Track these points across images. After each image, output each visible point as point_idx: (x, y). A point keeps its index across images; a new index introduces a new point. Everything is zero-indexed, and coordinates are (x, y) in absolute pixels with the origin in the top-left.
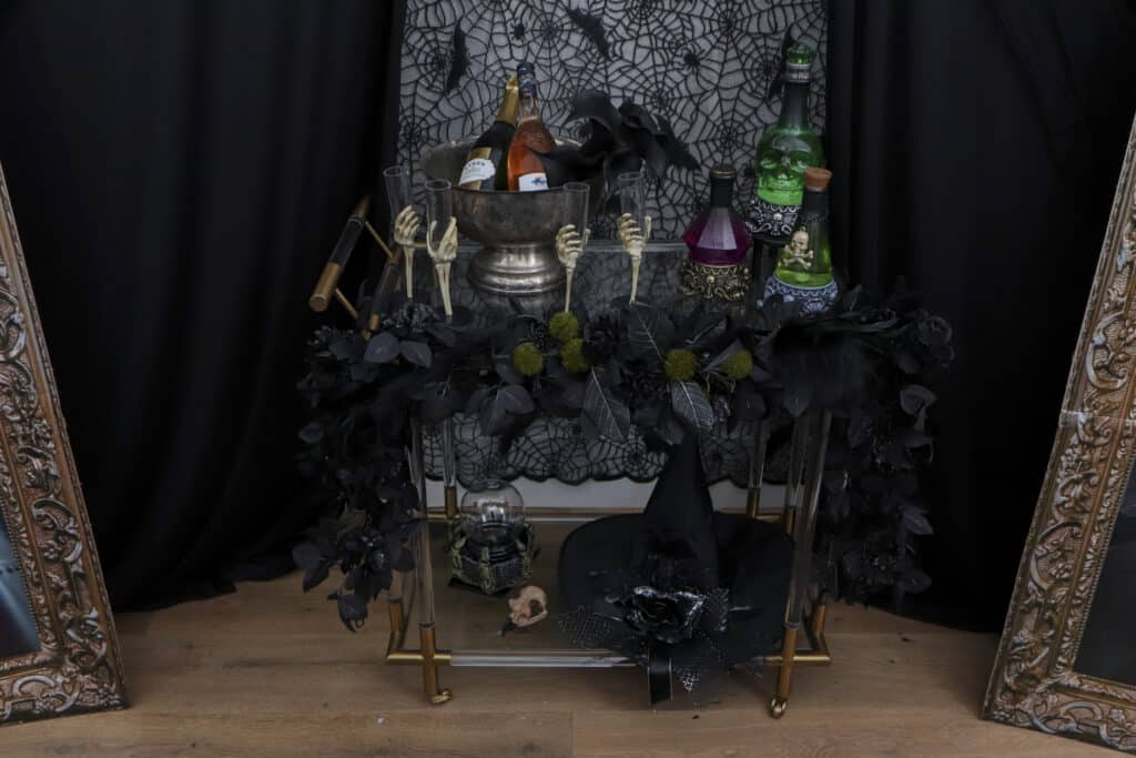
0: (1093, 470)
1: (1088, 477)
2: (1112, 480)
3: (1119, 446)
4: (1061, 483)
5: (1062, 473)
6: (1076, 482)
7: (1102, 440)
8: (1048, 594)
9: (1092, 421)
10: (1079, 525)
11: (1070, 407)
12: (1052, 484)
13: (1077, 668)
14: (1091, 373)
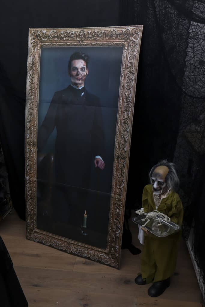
0: (31, 188)
1: (31, 189)
2: (35, 190)
3: (34, 184)
4: (28, 190)
5: (27, 189)
6: (30, 190)
7: (31, 182)
8: (30, 212)
9: (29, 179)
10: (32, 199)
13: (37, 228)
14: (28, 170)
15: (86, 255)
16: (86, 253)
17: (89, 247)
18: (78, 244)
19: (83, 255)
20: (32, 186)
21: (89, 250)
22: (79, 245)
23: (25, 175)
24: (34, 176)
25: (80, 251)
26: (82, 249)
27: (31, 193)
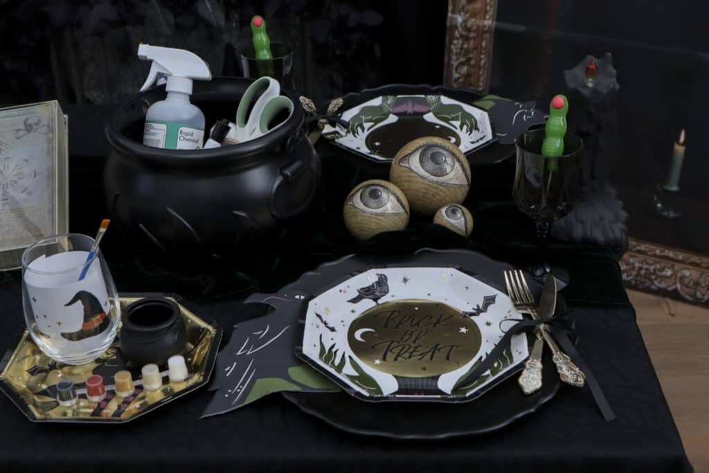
0: (471, 56)
1: (469, 60)
2: (482, 63)
3: (483, 39)
4: (455, 64)
5: (454, 57)
6: (462, 64)
7: (472, 35)
9: (465, 21)
11: (453, 12)
12: (450, 66)
15: (663, 285)
16: (665, 277)
17: (680, 257)
18: (638, 248)
19: (653, 283)
20: (475, 48)
21: (677, 266)
22: (639, 252)
23: (450, 8)
24: (486, 12)
25: (643, 272)
26: (651, 265)
27: (468, 75)
